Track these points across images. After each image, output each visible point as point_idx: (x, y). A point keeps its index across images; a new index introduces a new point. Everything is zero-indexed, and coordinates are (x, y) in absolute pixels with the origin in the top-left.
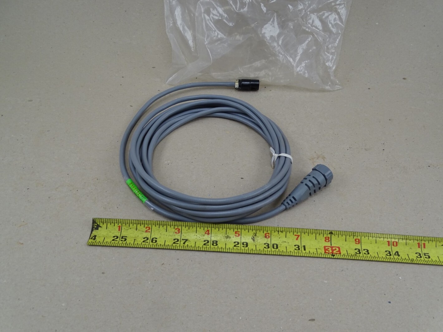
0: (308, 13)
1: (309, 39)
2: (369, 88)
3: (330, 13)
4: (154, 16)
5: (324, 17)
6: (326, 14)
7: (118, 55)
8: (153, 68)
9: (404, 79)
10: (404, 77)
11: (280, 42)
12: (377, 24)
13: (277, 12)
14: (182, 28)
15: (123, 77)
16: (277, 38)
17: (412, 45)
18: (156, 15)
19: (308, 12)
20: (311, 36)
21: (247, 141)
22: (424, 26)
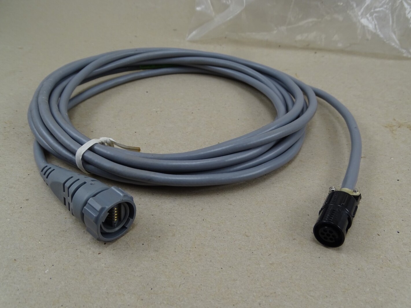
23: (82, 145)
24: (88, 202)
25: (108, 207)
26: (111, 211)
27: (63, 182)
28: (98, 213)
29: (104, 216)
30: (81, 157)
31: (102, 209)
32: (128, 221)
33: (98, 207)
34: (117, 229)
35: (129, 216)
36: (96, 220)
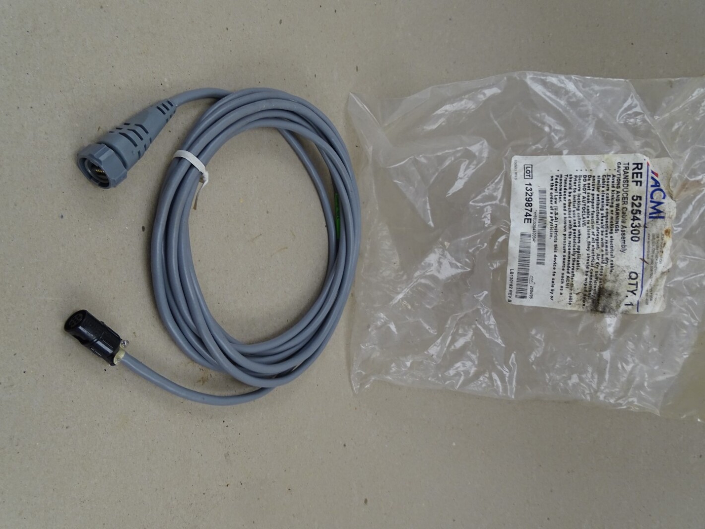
0: (474, 326)
1: (431, 331)
2: (346, 445)
3: (476, 363)
4: (446, 70)
5: (469, 353)
6: (474, 357)
7: (375, 5)
8: (357, 67)
9: (366, 501)
10: (368, 500)
11: (423, 281)
12: (454, 444)
13: (472, 272)
14: (441, 113)
15: (336, 11)
16: (429, 275)
17: (423, 505)
18: (448, 72)
19: (476, 325)
20: (436, 333)
21: (228, 236)
22: (454, 520)
23: (197, 157)
24: (111, 150)
25: (102, 167)
26: (99, 168)
27: (144, 125)
28: (97, 158)
29: (96, 162)
30: (183, 157)
31: (100, 161)
32: (97, 181)
33: (102, 158)
34: (89, 171)
35: (101, 183)
36: (92, 156)
